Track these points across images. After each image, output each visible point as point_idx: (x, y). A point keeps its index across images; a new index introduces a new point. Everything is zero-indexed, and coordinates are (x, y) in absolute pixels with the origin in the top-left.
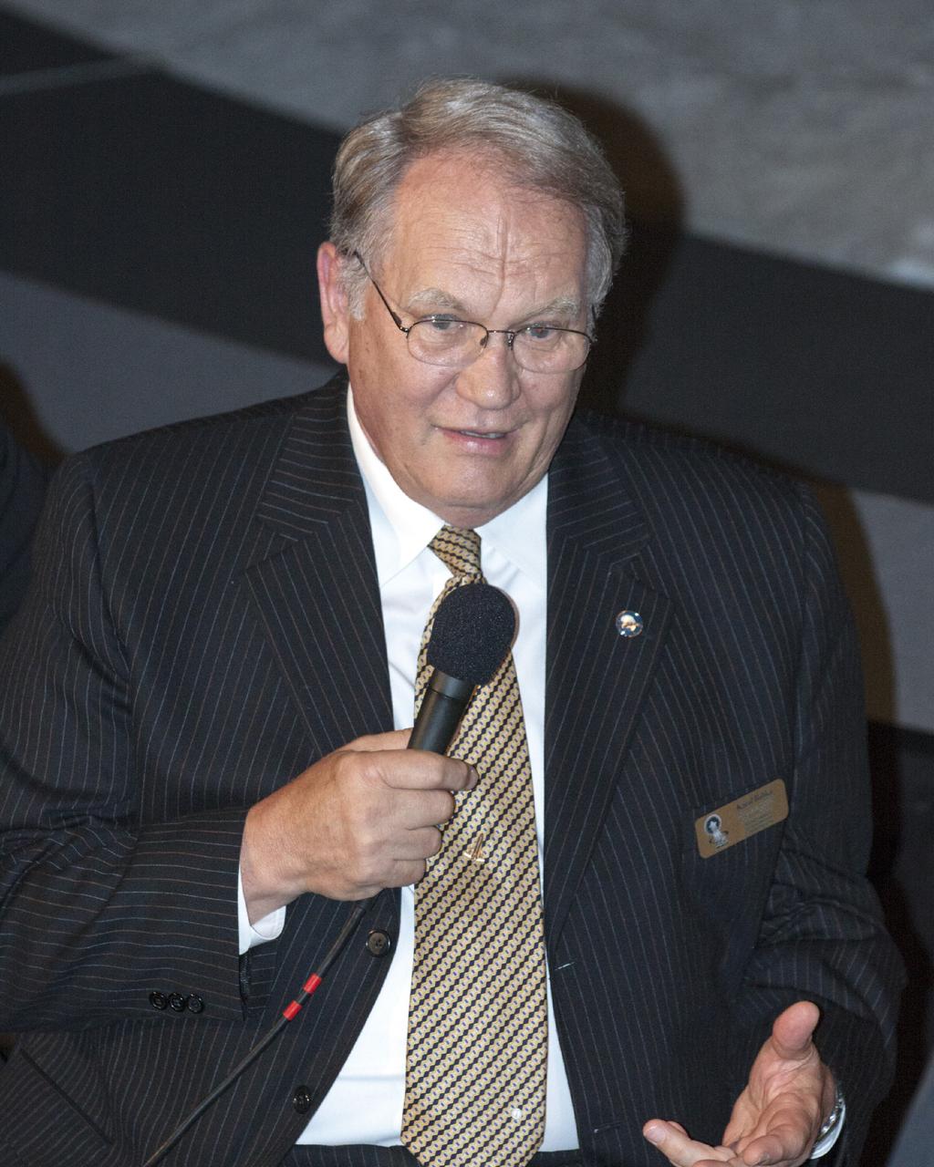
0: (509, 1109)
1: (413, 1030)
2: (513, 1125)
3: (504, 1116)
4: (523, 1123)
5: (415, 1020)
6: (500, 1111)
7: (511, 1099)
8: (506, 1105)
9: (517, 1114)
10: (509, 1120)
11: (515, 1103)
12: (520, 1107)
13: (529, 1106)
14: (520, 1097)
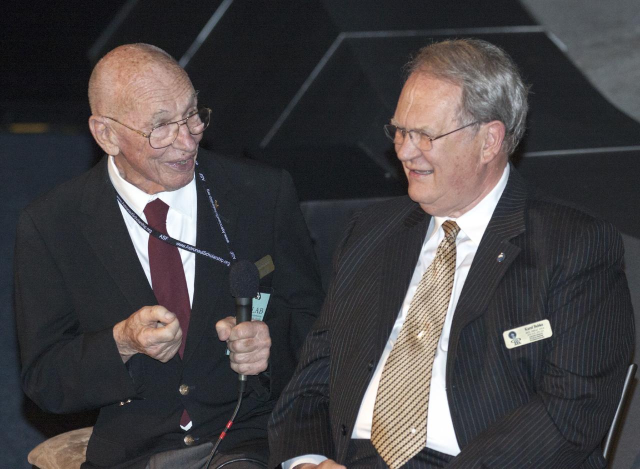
0: (410, 428)
1: (380, 387)
2: (412, 435)
3: (408, 431)
4: (416, 435)
5: (381, 383)
6: (407, 429)
7: (412, 424)
8: (409, 427)
9: (414, 431)
10: (410, 433)
11: (413, 426)
12: (415, 428)
13: (419, 429)
14: (415, 424)
